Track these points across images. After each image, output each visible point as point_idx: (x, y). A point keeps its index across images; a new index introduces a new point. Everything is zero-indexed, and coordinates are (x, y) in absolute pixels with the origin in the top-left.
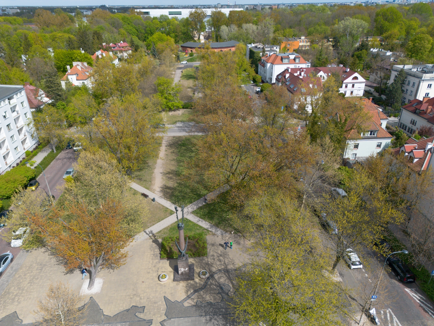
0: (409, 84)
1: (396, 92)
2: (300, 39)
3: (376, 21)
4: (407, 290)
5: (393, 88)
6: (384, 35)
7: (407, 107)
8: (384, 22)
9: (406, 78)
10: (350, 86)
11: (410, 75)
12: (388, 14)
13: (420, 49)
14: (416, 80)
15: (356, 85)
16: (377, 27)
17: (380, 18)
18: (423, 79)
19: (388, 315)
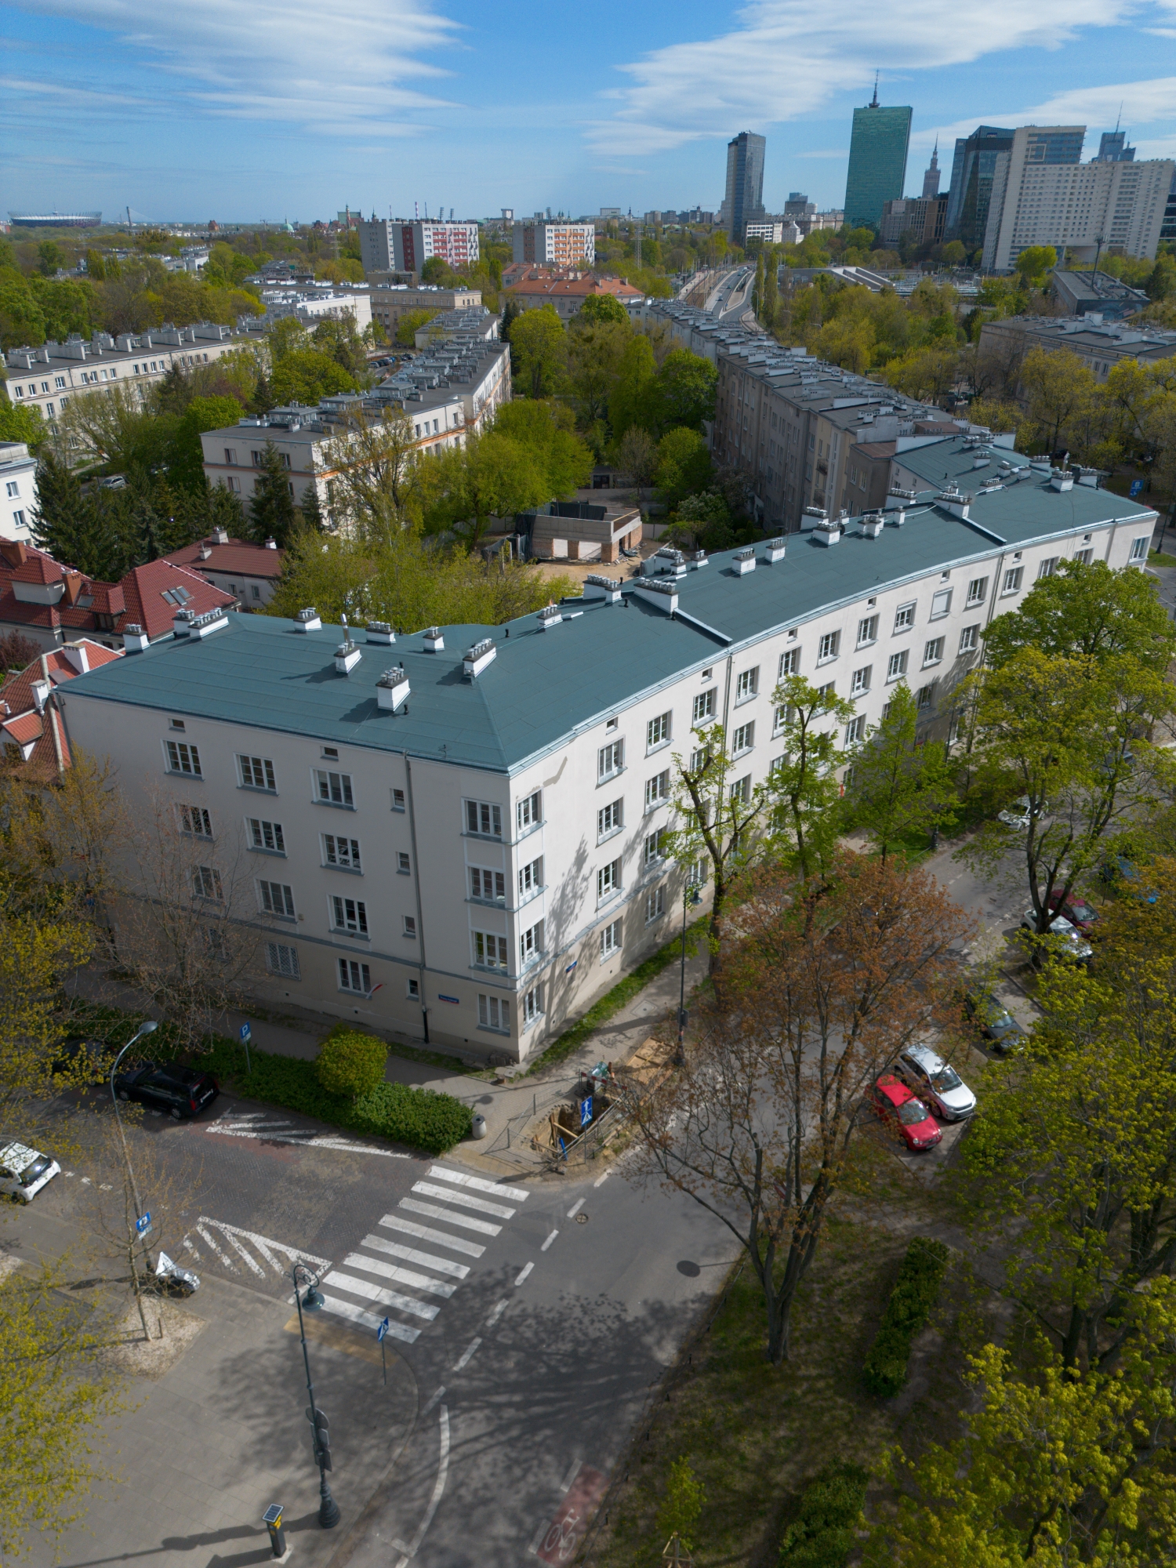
4: (214, 1128)
19: (207, 1236)
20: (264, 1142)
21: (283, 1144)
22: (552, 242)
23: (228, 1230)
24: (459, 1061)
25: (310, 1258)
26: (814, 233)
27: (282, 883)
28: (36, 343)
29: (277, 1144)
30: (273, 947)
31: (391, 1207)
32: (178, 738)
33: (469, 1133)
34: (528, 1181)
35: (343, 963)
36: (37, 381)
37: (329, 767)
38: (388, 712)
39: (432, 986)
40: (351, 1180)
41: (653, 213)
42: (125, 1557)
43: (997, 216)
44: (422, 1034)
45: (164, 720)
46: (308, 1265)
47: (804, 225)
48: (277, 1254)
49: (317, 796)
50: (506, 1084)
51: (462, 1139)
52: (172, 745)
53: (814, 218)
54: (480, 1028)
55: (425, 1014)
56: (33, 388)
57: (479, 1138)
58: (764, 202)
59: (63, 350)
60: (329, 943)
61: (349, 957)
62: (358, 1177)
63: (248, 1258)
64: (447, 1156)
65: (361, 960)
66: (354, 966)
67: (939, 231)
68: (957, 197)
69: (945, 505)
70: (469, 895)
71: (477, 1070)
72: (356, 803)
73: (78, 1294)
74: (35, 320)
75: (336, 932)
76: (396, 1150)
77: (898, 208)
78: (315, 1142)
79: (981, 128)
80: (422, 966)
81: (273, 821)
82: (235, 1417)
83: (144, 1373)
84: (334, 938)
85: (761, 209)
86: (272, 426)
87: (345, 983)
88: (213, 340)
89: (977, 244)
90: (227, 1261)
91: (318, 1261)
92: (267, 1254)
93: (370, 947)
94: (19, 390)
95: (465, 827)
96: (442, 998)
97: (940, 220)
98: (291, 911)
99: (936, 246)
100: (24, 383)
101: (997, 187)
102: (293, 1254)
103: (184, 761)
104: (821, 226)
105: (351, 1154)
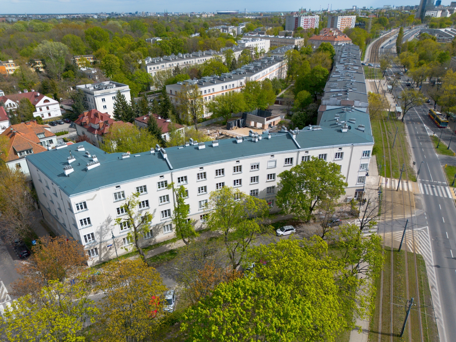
0: (90, 100)
2: (8, 62)
8: (95, 41)
10: (44, 109)
12: (95, 33)
15: (49, 107)
16: (90, 46)
17: (89, 37)
18: (95, 95)
22: (340, 21)
36: (156, 66)
37: (53, 186)
38: (65, 176)
45: (36, 168)
46: (7, 298)
49: (53, 192)
52: (38, 174)
70: (73, 223)
72: (57, 196)
84: (63, 225)
86: (183, 84)
93: (67, 229)
100: (153, 66)
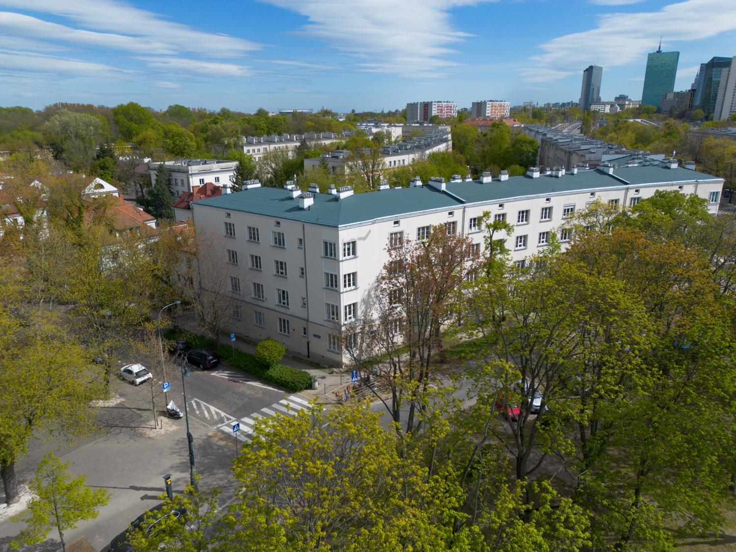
0: (176, 184)
1: (163, 195)
3: (117, 122)
4: (214, 374)
5: (158, 191)
6: (135, 140)
7: (178, 204)
8: (130, 123)
9: (170, 175)
11: (174, 171)
12: (131, 112)
13: (184, 149)
14: (184, 176)
16: (121, 132)
17: (121, 117)
18: (190, 172)
19: (194, 404)
20: (230, 380)
21: (236, 382)
22: (489, 108)
23: (203, 403)
24: (318, 364)
25: (229, 416)
26: (627, 110)
27: (260, 283)
28: (259, 135)
29: (234, 381)
30: (256, 312)
31: (268, 405)
32: (228, 221)
33: (310, 387)
34: (328, 405)
35: (280, 319)
36: (256, 148)
37: (278, 230)
38: (302, 209)
39: (312, 330)
40: (257, 396)
41: (549, 104)
42: (115, 488)
43: (722, 98)
44: (307, 354)
45: (223, 213)
46: (227, 418)
47: (622, 106)
48: (217, 413)
49: (273, 243)
50: (334, 374)
51: (306, 388)
52: (226, 224)
53: (627, 103)
54: (328, 350)
55: (308, 343)
56: (254, 151)
57: (315, 389)
58: (601, 95)
59: (269, 139)
60: (275, 311)
61: (283, 317)
62: (260, 395)
63: (206, 413)
64: (299, 394)
65: (287, 318)
66: (284, 320)
67: (691, 106)
68: (701, 90)
69: (601, 168)
70: (324, 286)
71: (324, 368)
72: (286, 246)
73: (138, 412)
74: (263, 129)
75: (278, 305)
76: (280, 389)
77: (670, 96)
78: (248, 383)
79: (714, 58)
80: (307, 320)
81: (258, 255)
82: (175, 455)
83: (149, 438)
84: (277, 308)
85: (599, 99)
86: (333, 157)
87: (281, 330)
88: (330, 138)
89: (711, 111)
90: (198, 412)
91: (231, 417)
92: (214, 413)
93: (290, 312)
94: (249, 151)
95: (323, 254)
96: (315, 336)
97: (691, 101)
98: (263, 297)
99: (688, 112)
100: (251, 148)
101: (722, 84)
102: (223, 414)
103: (230, 230)
104: (631, 106)
105: (261, 388)
